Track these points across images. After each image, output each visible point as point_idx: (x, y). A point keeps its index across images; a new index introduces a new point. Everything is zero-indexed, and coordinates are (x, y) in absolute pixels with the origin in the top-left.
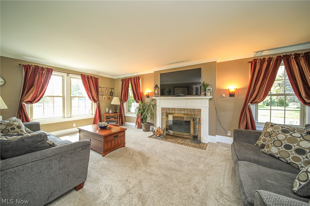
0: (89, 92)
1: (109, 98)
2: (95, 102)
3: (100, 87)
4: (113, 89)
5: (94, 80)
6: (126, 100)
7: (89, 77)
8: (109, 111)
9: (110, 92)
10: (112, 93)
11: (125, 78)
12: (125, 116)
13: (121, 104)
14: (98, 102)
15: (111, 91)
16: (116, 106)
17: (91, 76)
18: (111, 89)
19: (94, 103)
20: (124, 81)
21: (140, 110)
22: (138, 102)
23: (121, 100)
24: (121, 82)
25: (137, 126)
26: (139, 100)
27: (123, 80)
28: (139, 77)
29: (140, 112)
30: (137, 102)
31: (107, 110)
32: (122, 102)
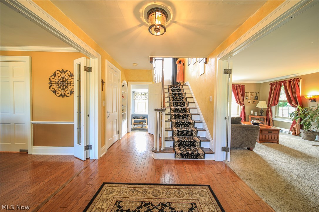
0: (237, 97)
1: (254, 102)
2: (241, 105)
3: (245, 93)
4: (258, 93)
5: (241, 87)
6: (275, 104)
7: (238, 85)
8: (254, 113)
9: (255, 97)
10: (257, 97)
11: (275, 82)
12: (273, 121)
13: (268, 108)
14: (243, 105)
15: (256, 95)
16: (262, 109)
17: (239, 85)
18: (256, 93)
19: (239, 106)
20: (274, 85)
21: (297, 115)
22: (296, 107)
23: (269, 104)
24: (270, 86)
25: (291, 133)
26: (297, 104)
27: (272, 84)
28: (298, 79)
29: (298, 118)
30: (293, 106)
31: (252, 112)
32: (269, 106)
